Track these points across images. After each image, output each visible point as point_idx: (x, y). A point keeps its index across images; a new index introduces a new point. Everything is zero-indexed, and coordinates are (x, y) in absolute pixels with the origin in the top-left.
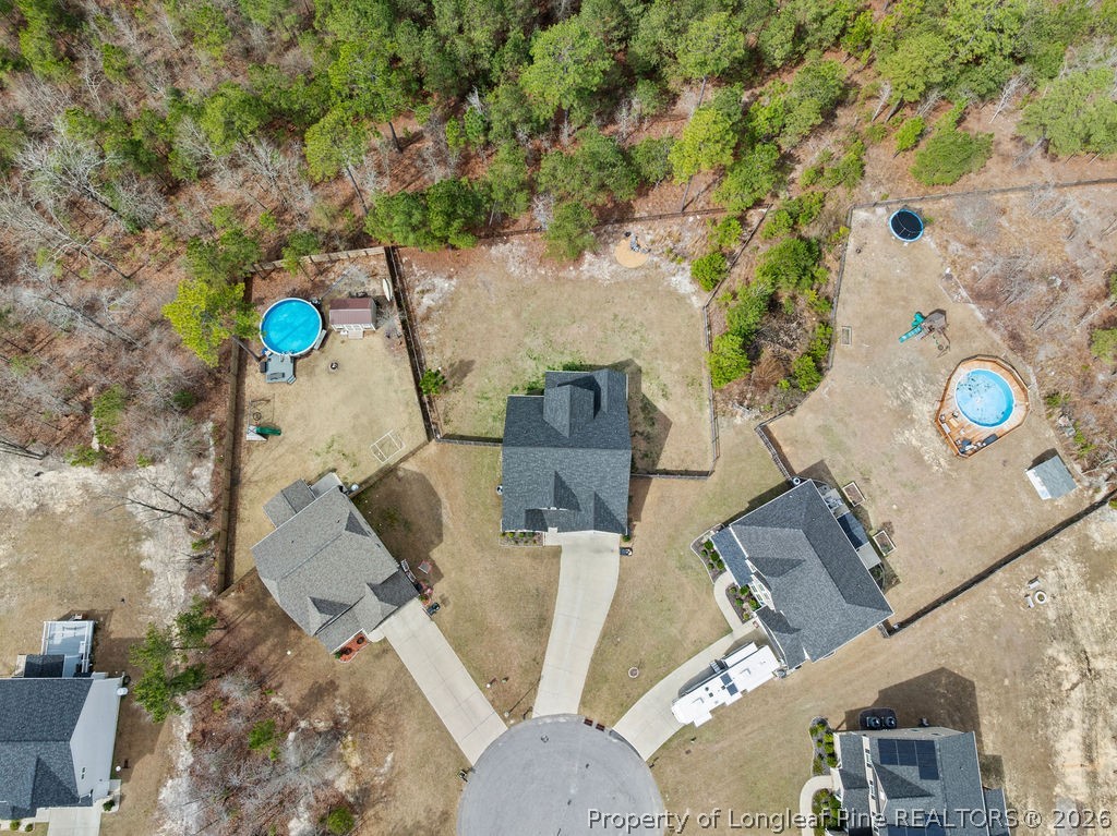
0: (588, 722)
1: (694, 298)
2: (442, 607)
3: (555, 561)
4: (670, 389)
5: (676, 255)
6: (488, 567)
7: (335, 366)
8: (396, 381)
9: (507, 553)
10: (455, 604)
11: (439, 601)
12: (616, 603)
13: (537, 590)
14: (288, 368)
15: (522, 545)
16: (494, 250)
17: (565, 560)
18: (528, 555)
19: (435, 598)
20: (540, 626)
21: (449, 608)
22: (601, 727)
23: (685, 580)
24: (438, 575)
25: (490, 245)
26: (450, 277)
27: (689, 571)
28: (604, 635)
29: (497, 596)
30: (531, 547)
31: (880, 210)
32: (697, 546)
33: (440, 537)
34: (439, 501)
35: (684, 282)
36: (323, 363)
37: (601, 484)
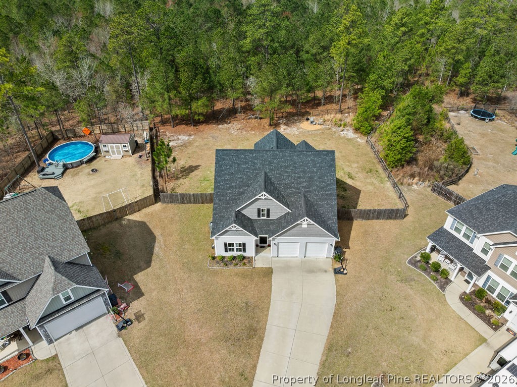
1: (359, 139)
2: (135, 323)
3: (266, 279)
4: (353, 174)
5: (340, 124)
6: (194, 285)
7: (94, 171)
8: (139, 176)
9: (215, 273)
10: (150, 320)
11: (133, 317)
12: (338, 315)
13: (246, 304)
15: (231, 267)
16: (220, 126)
17: (276, 280)
18: (237, 274)
19: (129, 315)
20: (250, 337)
21: (142, 324)
23: (411, 292)
24: (138, 293)
25: (219, 124)
26: (190, 135)
27: (413, 283)
28: (330, 348)
29: (200, 310)
30: (241, 268)
31: (462, 112)
32: (413, 262)
33: (148, 264)
34: (154, 238)
35: (350, 134)
36: (86, 169)
37: (310, 185)
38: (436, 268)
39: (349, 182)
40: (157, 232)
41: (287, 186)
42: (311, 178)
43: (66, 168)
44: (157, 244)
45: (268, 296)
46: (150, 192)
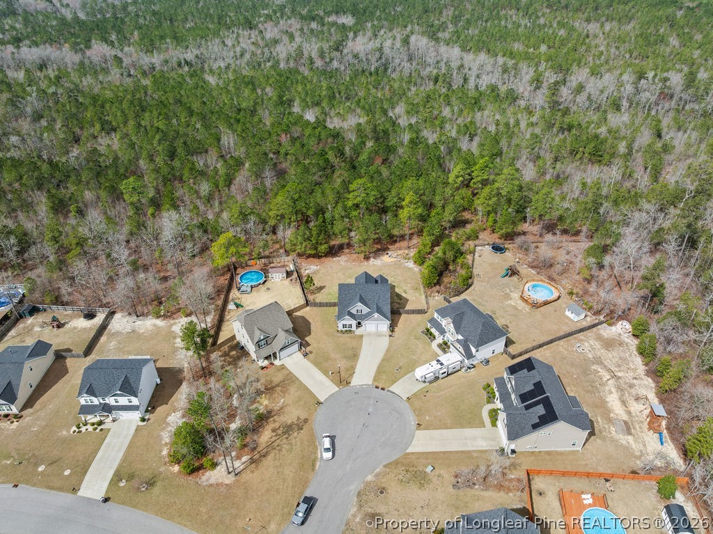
0: (377, 387)
1: (415, 268)
2: (310, 354)
3: (360, 338)
4: (407, 291)
5: (407, 258)
6: (331, 341)
7: (268, 289)
8: (294, 292)
9: (339, 337)
10: (316, 353)
11: (309, 352)
12: (388, 351)
13: (352, 347)
14: (249, 289)
15: (346, 335)
16: (334, 259)
17: (365, 339)
18: (348, 337)
19: (307, 351)
20: (354, 357)
21: (313, 354)
22: (383, 389)
23: (419, 343)
24: (309, 344)
26: (317, 266)
27: (420, 340)
28: (383, 360)
29: (335, 349)
30: (350, 335)
31: (487, 246)
32: (423, 332)
33: (310, 334)
34: (310, 323)
35: (411, 264)
36: (263, 288)
37: (379, 299)
38: (431, 334)
39: (404, 295)
40: (310, 320)
41: (370, 300)
42: (379, 296)
43: (252, 287)
44: (312, 326)
45: (361, 345)
46: (303, 302)
